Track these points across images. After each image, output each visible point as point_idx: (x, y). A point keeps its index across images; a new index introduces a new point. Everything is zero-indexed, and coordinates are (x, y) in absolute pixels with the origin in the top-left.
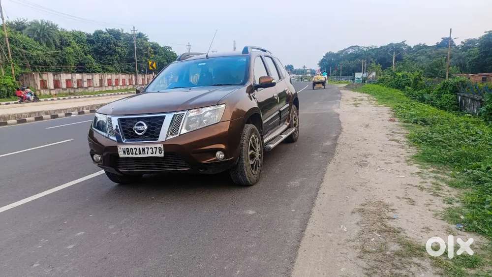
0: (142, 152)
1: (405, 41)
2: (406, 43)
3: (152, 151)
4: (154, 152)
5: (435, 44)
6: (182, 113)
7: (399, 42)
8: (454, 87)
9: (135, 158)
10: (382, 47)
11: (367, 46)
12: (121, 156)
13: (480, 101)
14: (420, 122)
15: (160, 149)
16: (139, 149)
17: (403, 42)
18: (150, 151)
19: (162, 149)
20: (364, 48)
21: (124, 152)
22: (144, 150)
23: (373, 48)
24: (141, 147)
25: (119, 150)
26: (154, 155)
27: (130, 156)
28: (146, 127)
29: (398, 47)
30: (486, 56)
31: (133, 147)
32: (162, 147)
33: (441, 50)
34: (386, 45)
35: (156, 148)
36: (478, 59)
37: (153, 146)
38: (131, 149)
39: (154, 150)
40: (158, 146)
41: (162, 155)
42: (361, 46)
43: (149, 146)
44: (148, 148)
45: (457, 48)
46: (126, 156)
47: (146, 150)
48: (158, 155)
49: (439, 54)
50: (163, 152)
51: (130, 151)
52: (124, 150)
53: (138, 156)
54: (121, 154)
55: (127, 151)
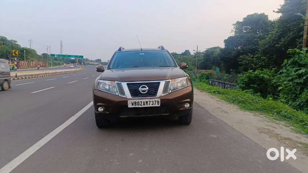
0: (145, 104)
3: (153, 103)
4: (154, 104)
5: (181, 53)
6: (168, 80)
8: (207, 76)
9: (140, 108)
12: (129, 107)
13: (224, 83)
14: (216, 92)
15: (158, 102)
16: (144, 102)
18: (151, 103)
19: (160, 102)
21: (133, 104)
22: (147, 102)
24: (145, 100)
25: (129, 103)
26: (154, 106)
27: (137, 106)
28: (147, 88)
30: (207, 61)
31: (140, 101)
32: (160, 101)
33: (185, 57)
35: (156, 101)
36: (204, 62)
37: (154, 100)
38: (138, 102)
39: (154, 103)
40: (157, 100)
41: (159, 105)
43: (151, 100)
44: (150, 101)
45: (192, 56)
46: (134, 106)
47: (149, 103)
48: (157, 105)
49: (184, 58)
50: (160, 104)
51: (137, 104)
52: (133, 103)
53: (143, 106)
54: (130, 106)
55: (135, 104)
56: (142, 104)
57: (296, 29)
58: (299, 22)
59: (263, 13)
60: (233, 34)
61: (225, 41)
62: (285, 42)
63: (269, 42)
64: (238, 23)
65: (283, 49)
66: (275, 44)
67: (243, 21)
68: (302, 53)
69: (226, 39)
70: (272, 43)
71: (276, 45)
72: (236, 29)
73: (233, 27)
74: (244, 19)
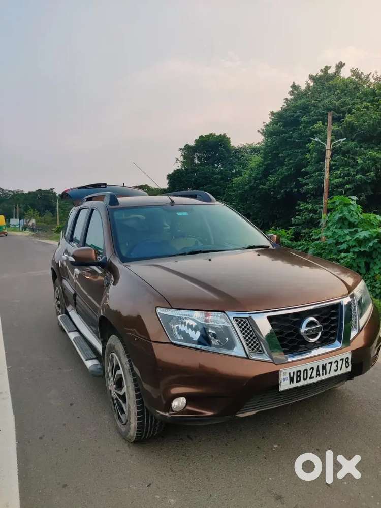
0: (321, 372)
1: (54, 189)
2: (54, 191)
3: (337, 366)
4: (339, 368)
7: (47, 189)
9: (309, 385)
10: (30, 193)
11: (12, 190)
12: (282, 388)
15: (346, 362)
17: (52, 189)
18: (334, 367)
20: (9, 191)
21: (291, 379)
22: (324, 367)
23: (20, 193)
25: (282, 377)
27: (302, 383)
29: (46, 194)
31: (308, 366)
34: (34, 190)
35: (342, 360)
37: (338, 357)
38: (304, 370)
39: (340, 365)
40: (345, 355)
41: (350, 369)
42: (5, 189)
43: (333, 359)
44: (331, 363)
46: (295, 384)
47: (328, 367)
48: (344, 370)
50: (351, 364)
51: (302, 376)
52: (292, 375)
53: (315, 380)
54: (285, 385)
55: (298, 376)
56: (314, 375)
57: (293, 163)
58: (297, 151)
59: (224, 134)
60: (178, 166)
61: (169, 177)
62: (275, 182)
63: (250, 182)
64: (187, 147)
65: (272, 193)
66: (258, 185)
67: (195, 145)
68: (352, 204)
69: (171, 173)
70: (255, 182)
71: (261, 187)
72: (184, 157)
73: (181, 155)
74: (196, 141)
